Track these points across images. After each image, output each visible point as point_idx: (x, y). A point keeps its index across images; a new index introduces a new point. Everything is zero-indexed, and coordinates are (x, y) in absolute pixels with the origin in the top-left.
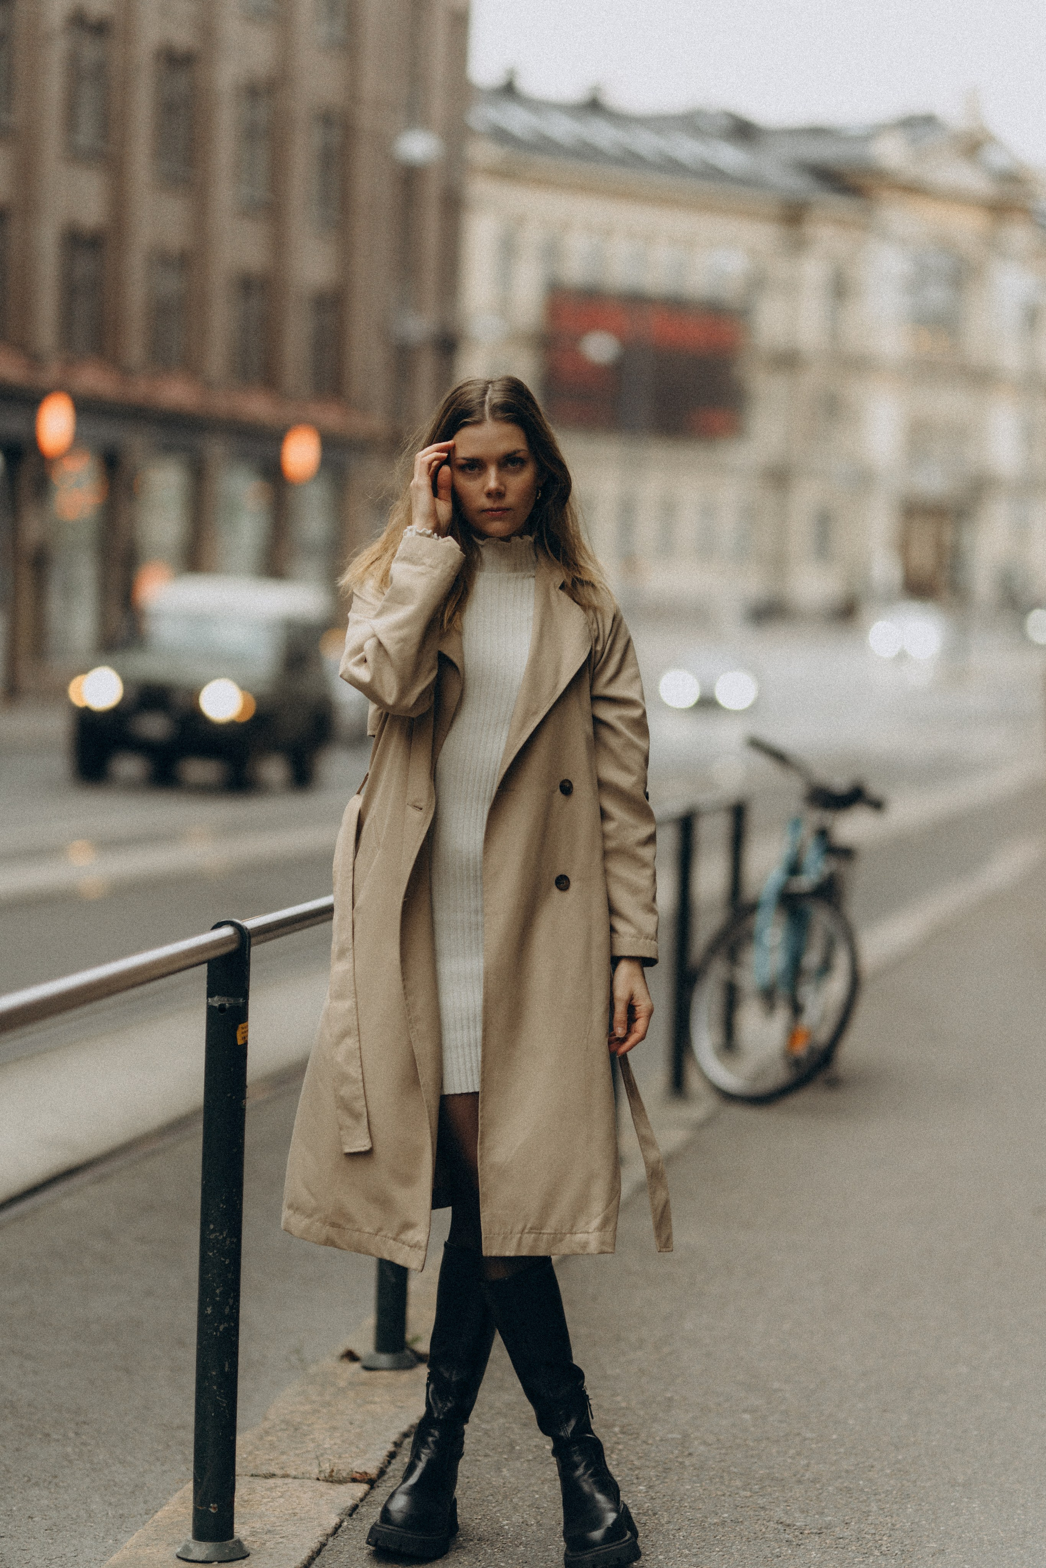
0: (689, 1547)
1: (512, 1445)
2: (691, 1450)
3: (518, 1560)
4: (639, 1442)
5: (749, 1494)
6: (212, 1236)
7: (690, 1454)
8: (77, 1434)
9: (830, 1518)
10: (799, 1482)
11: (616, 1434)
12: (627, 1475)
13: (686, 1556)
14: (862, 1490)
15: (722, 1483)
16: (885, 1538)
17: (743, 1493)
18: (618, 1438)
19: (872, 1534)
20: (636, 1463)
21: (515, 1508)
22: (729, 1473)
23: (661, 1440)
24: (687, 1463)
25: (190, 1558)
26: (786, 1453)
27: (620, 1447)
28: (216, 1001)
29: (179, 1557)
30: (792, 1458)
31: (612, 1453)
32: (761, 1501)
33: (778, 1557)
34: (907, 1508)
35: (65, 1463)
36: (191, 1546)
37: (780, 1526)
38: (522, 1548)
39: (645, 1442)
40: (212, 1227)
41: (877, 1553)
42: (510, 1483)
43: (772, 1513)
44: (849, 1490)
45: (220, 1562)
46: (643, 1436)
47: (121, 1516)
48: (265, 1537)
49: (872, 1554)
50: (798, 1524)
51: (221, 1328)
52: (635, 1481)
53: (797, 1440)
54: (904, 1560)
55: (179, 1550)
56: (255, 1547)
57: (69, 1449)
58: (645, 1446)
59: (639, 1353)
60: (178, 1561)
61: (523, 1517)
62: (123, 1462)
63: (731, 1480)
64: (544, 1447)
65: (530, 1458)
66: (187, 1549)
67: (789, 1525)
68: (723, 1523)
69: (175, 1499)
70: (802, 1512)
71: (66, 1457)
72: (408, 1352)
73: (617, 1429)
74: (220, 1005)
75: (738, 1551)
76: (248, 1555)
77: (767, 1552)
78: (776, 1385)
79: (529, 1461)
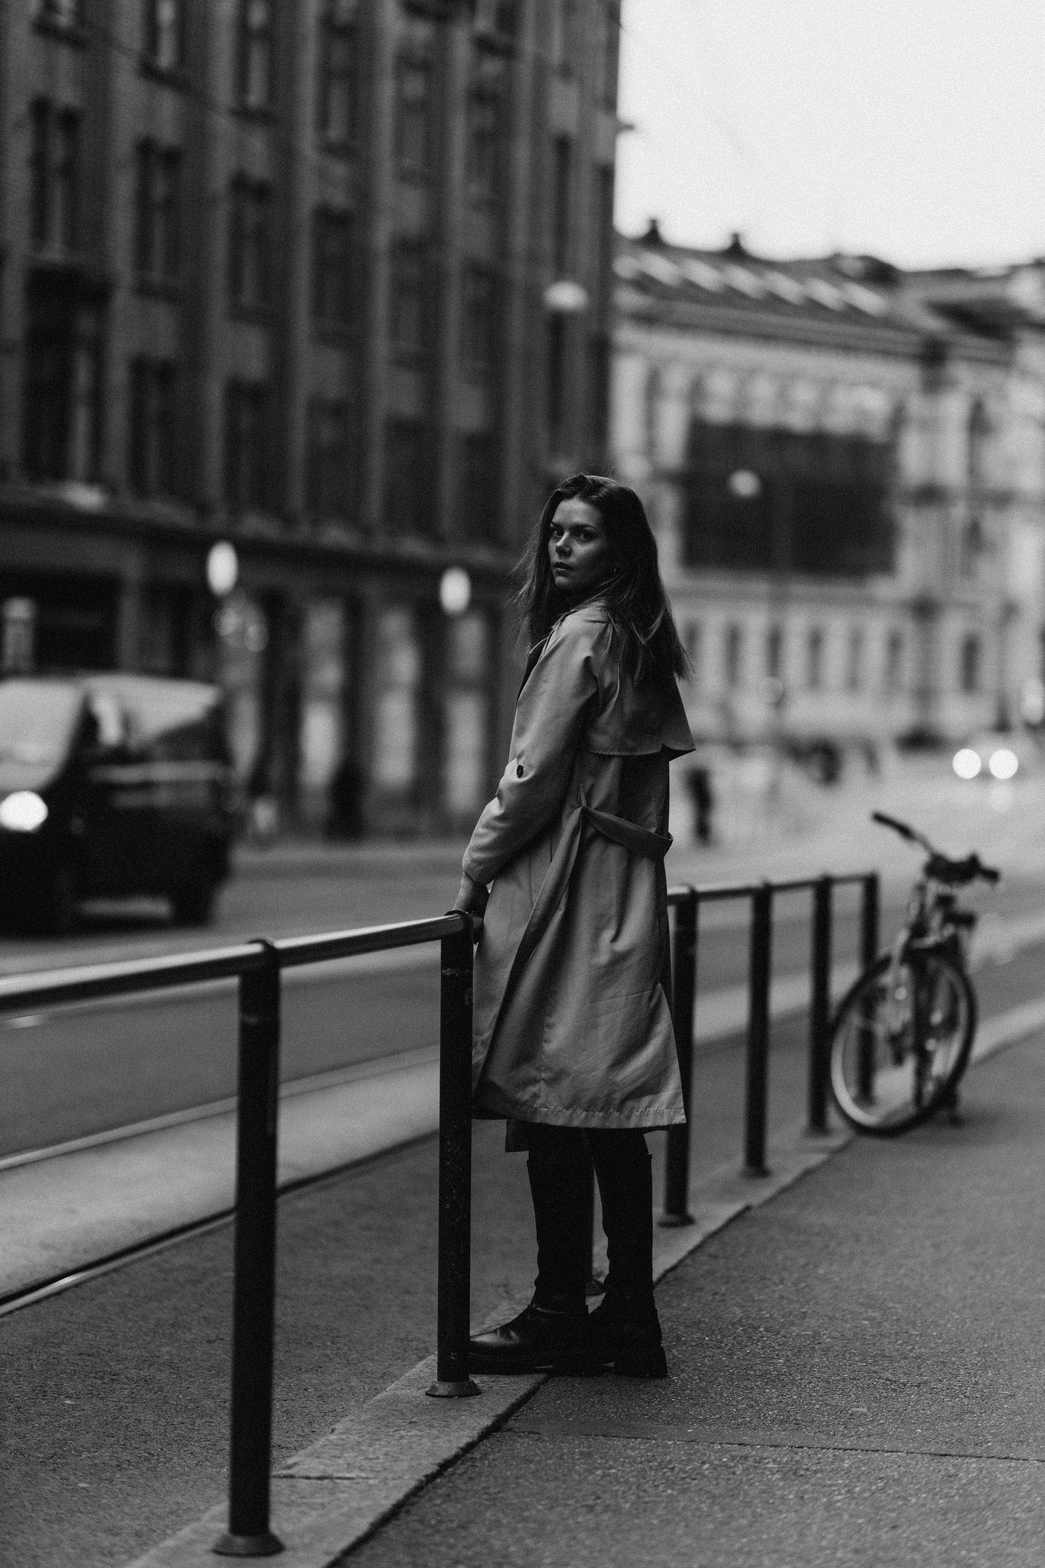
0: (817, 1392)
1: (679, 1338)
2: (821, 1341)
3: (686, 1397)
4: (779, 1336)
5: (864, 1364)
6: (449, 1150)
7: (819, 1343)
8: (333, 1343)
9: (926, 1378)
10: (905, 1358)
11: (761, 1332)
12: (769, 1354)
13: (814, 1396)
14: (954, 1363)
15: (845, 1359)
16: (969, 1389)
17: (859, 1364)
18: (763, 1334)
19: (959, 1386)
20: (777, 1347)
21: (683, 1371)
22: (850, 1353)
23: (797, 1335)
24: (817, 1347)
25: (437, 1393)
26: (896, 1341)
27: (765, 1339)
28: (448, 972)
29: (427, 1394)
30: (901, 1345)
31: (758, 1341)
32: (874, 1369)
33: (885, 1398)
34: (988, 1373)
35: (327, 1360)
36: (437, 1385)
37: (887, 1382)
38: (688, 1391)
39: (784, 1336)
40: (449, 1143)
41: (962, 1396)
42: (678, 1357)
43: (882, 1374)
44: (943, 1362)
45: (460, 1397)
46: (782, 1333)
47: (376, 1389)
48: (492, 1384)
49: (958, 1397)
50: (902, 1381)
51: (457, 1220)
52: (776, 1357)
53: (906, 1335)
54: (983, 1400)
55: (427, 1389)
56: (485, 1389)
57: (329, 1352)
58: (783, 1339)
59: (781, 1287)
60: (428, 1397)
61: (688, 1376)
62: (372, 1360)
63: (850, 1357)
64: (704, 1339)
65: (693, 1344)
66: (433, 1388)
67: (895, 1381)
68: (844, 1380)
69: (420, 1365)
70: (906, 1374)
71: (327, 1356)
72: (593, 1282)
73: (762, 1329)
74: (451, 975)
75: (854, 1394)
76: (480, 1393)
77: (877, 1395)
78: (891, 1305)
79: (693, 1346)
